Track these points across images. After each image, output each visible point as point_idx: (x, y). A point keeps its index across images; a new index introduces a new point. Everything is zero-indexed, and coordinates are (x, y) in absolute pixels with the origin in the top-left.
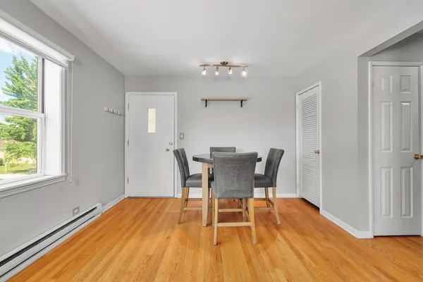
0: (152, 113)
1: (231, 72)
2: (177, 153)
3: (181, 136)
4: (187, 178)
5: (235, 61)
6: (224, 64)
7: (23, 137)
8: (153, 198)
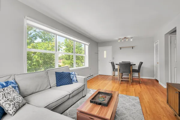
0: (105, 52)
1: (127, 40)
2: (111, 63)
3: (113, 58)
4: (114, 69)
5: (128, 37)
6: (125, 38)
7: (68, 59)
8: (105, 75)
